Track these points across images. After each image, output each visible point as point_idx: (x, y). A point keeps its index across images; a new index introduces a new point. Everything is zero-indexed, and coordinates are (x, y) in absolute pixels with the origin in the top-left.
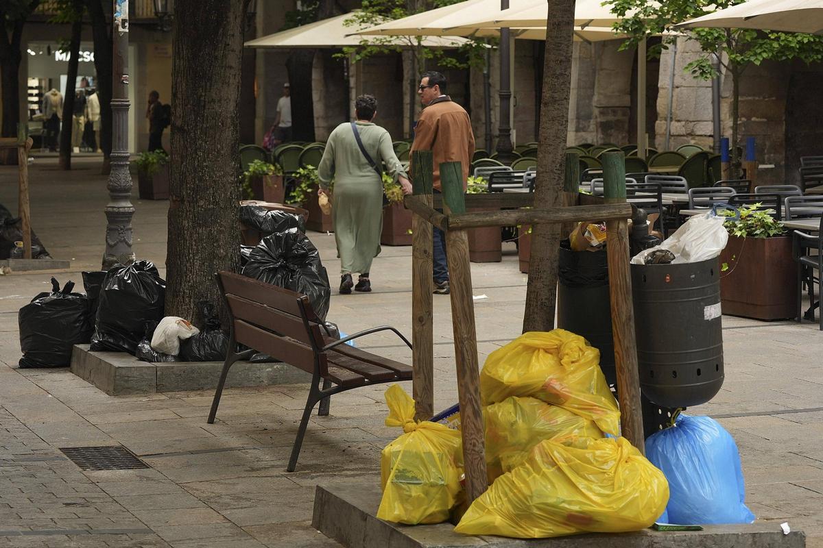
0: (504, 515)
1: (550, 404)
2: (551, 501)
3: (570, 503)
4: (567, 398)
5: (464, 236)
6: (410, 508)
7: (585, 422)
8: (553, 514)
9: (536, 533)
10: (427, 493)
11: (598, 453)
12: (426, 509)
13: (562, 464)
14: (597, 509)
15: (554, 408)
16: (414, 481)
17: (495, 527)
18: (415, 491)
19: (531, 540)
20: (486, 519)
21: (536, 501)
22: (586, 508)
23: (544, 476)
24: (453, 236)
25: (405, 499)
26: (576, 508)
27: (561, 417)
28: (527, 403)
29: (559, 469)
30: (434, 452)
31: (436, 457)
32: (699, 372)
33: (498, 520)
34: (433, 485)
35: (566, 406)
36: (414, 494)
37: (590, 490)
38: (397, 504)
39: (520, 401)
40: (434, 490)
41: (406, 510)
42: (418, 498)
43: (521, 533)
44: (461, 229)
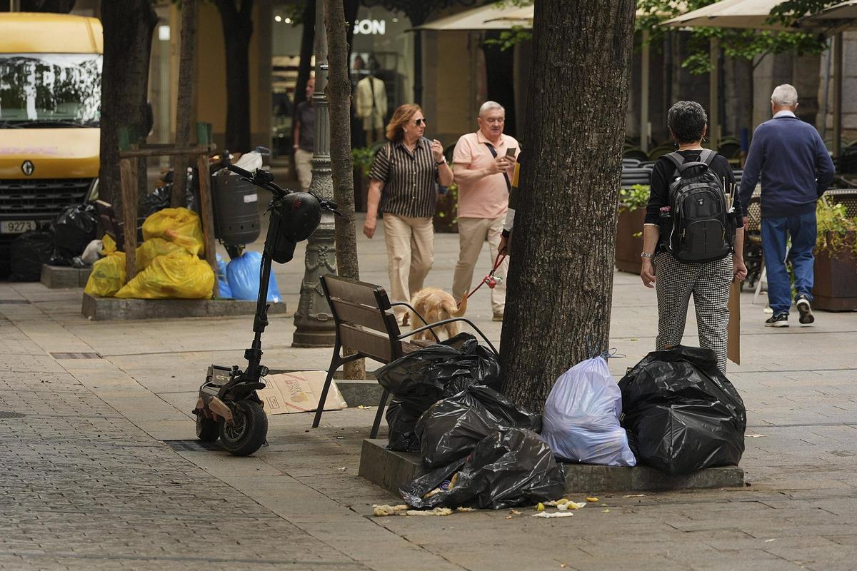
0: (135, 288)
1: (168, 241)
2: (154, 280)
3: (163, 282)
4: (175, 238)
5: (128, 161)
6: (100, 288)
7: (182, 249)
8: (156, 287)
9: (148, 296)
10: (108, 282)
11: (181, 261)
12: (109, 289)
13: (164, 266)
14: (175, 284)
15: (168, 243)
16: (103, 276)
17: (131, 294)
18: (103, 281)
19: (147, 299)
20: (129, 290)
21: (148, 280)
22: (169, 284)
23: (154, 271)
24: (122, 161)
25: (98, 284)
26: (165, 284)
27: (171, 246)
28: (156, 241)
29: (162, 269)
30: (115, 264)
31: (116, 266)
32: (242, 228)
33: (133, 291)
34: (112, 278)
35: (175, 241)
36: (102, 282)
37: (174, 277)
38: (94, 286)
39: (154, 240)
40: (111, 281)
41: (99, 289)
42: (104, 284)
43: (143, 296)
44: (126, 157)
